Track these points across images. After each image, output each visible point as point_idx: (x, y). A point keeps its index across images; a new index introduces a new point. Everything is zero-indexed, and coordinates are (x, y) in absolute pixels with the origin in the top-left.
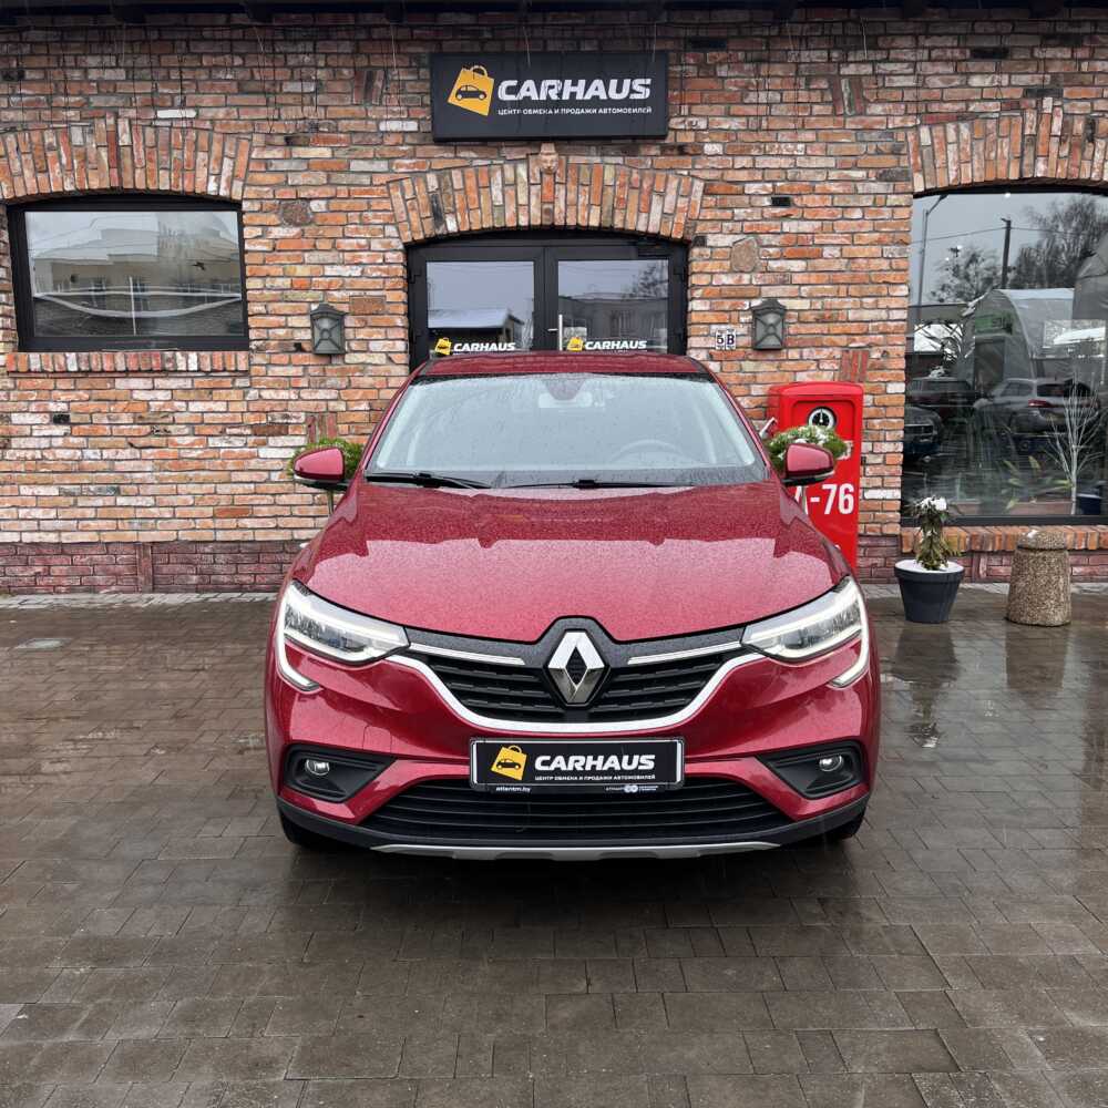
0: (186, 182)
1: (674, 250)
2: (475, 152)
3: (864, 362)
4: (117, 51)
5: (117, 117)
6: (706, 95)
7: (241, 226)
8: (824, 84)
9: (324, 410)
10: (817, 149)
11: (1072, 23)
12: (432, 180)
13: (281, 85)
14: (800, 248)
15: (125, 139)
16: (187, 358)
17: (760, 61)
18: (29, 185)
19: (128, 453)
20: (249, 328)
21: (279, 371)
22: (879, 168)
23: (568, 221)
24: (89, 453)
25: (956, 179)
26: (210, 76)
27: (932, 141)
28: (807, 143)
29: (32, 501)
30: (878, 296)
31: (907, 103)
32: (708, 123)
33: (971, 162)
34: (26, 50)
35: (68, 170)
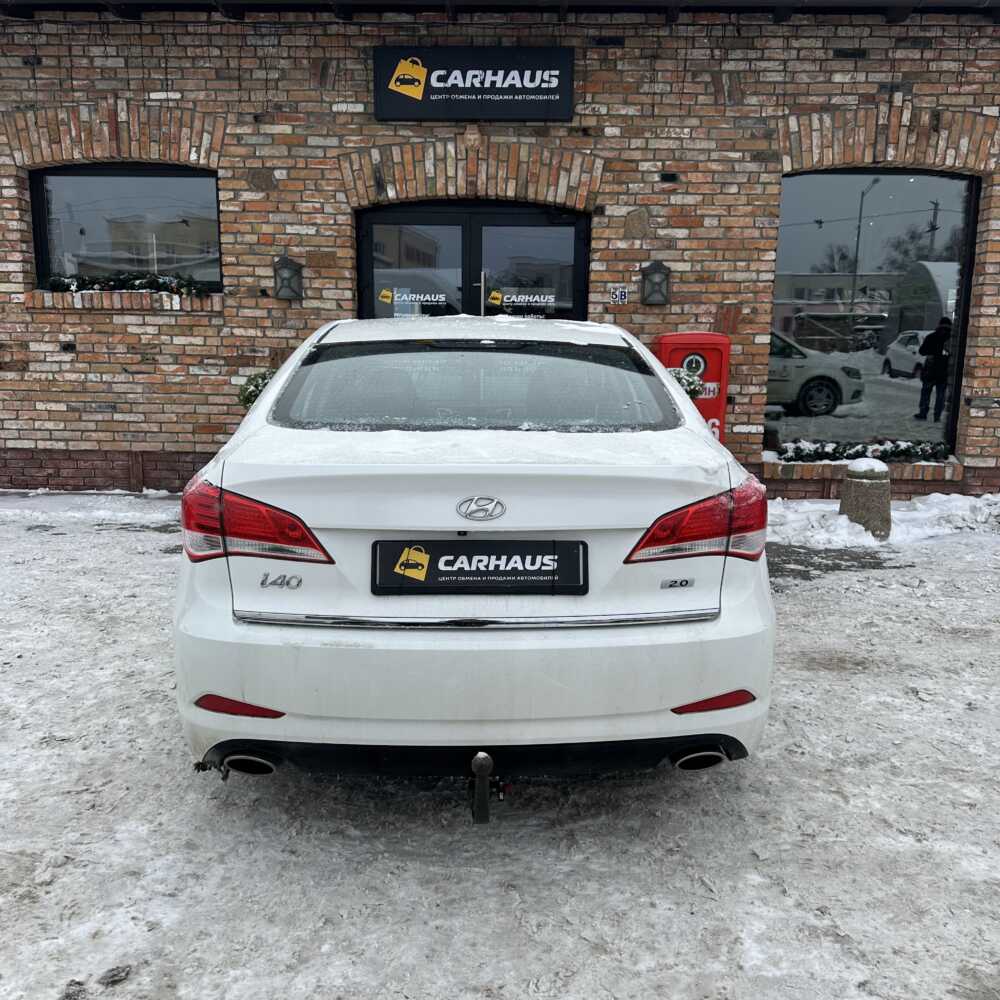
0: (172, 153)
1: (579, 219)
2: (412, 131)
3: (736, 317)
4: (117, 43)
5: (117, 97)
6: (607, 86)
7: (218, 190)
8: (707, 78)
9: (284, 346)
10: (701, 133)
11: (924, 28)
12: (376, 154)
13: (251, 71)
14: (685, 218)
15: (123, 116)
16: (172, 299)
17: (653, 58)
18: (46, 154)
19: (122, 378)
20: (222, 276)
21: (247, 312)
22: (752, 151)
23: (490, 193)
24: (91, 376)
25: (819, 161)
26: (193, 65)
27: (799, 127)
28: (692, 128)
29: (46, 415)
30: (749, 260)
31: (777, 96)
32: (608, 110)
33: (832, 147)
34: (43, 41)
35: (76, 141)
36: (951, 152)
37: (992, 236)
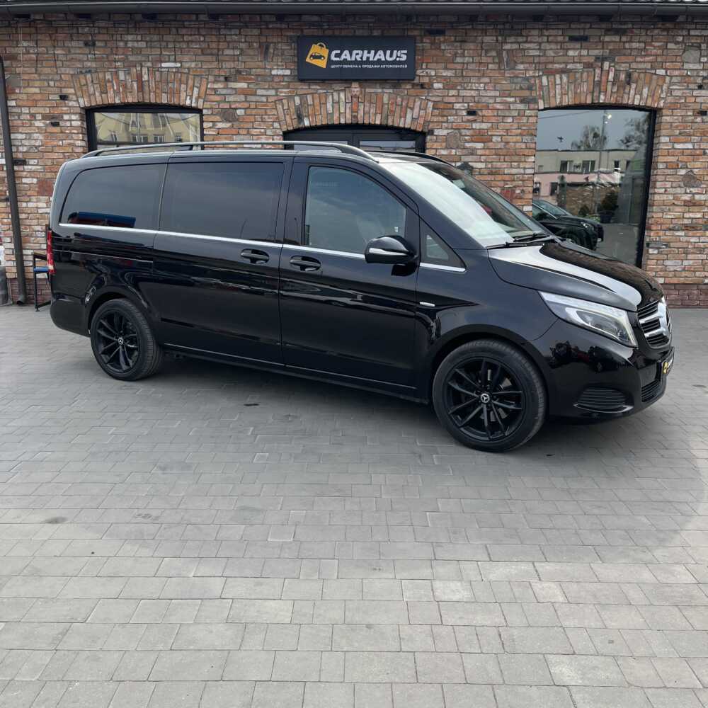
0: (175, 99)
1: (418, 137)
2: (319, 86)
3: (512, 195)
4: (142, 33)
5: (142, 66)
6: (435, 59)
7: (202, 122)
8: (494, 54)
10: (490, 87)
11: (621, 23)
12: (297, 100)
13: (223, 50)
14: (481, 137)
15: (145, 78)
17: (462, 42)
18: (98, 100)
22: (521, 97)
23: (365, 121)
25: (559, 103)
26: (188, 44)
27: (548, 82)
28: (485, 83)
30: (519, 162)
31: (536, 64)
32: (436, 73)
33: (567, 94)
34: (96, 31)
35: (117, 92)
36: (638, 96)
37: (661, 146)
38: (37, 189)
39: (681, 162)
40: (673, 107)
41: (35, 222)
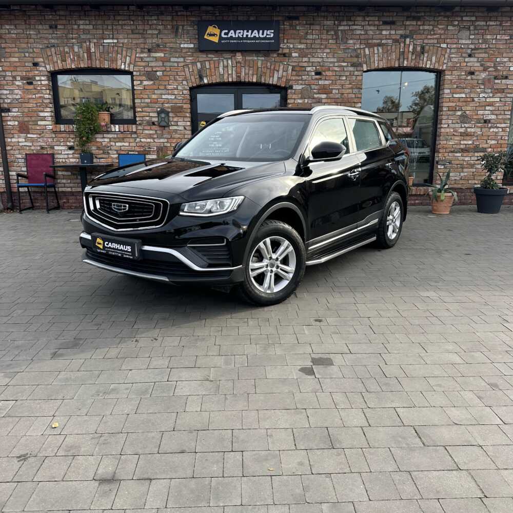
0: (114, 65)
1: (282, 90)
2: (214, 55)
4: (90, 19)
5: (90, 42)
6: (293, 36)
7: (133, 81)
8: (333, 33)
9: (163, 146)
10: (331, 55)
11: (417, 12)
12: (199, 65)
13: (147, 31)
14: (325, 90)
15: (93, 50)
16: (115, 127)
17: (310, 24)
18: (60, 66)
20: (135, 117)
21: (147, 132)
22: (351, 62)
23: (246, 80)
25: (378, 66)
26: (122, 27)
27: (369, 53)
28: (327, 53)
29: (62, 177)
31: (361, 40)
32: (293, 46)
33: (383, 60)
34: (58, 18)
35: (73, 61)
36: (429, 62)
37: (445, 96)
38: (18, 129)
39: (459, 106)
40: (452, 69)
41: (17, 152)
